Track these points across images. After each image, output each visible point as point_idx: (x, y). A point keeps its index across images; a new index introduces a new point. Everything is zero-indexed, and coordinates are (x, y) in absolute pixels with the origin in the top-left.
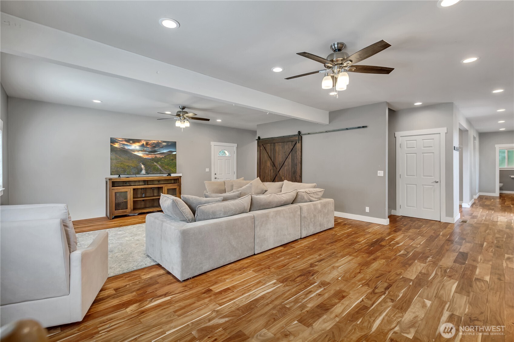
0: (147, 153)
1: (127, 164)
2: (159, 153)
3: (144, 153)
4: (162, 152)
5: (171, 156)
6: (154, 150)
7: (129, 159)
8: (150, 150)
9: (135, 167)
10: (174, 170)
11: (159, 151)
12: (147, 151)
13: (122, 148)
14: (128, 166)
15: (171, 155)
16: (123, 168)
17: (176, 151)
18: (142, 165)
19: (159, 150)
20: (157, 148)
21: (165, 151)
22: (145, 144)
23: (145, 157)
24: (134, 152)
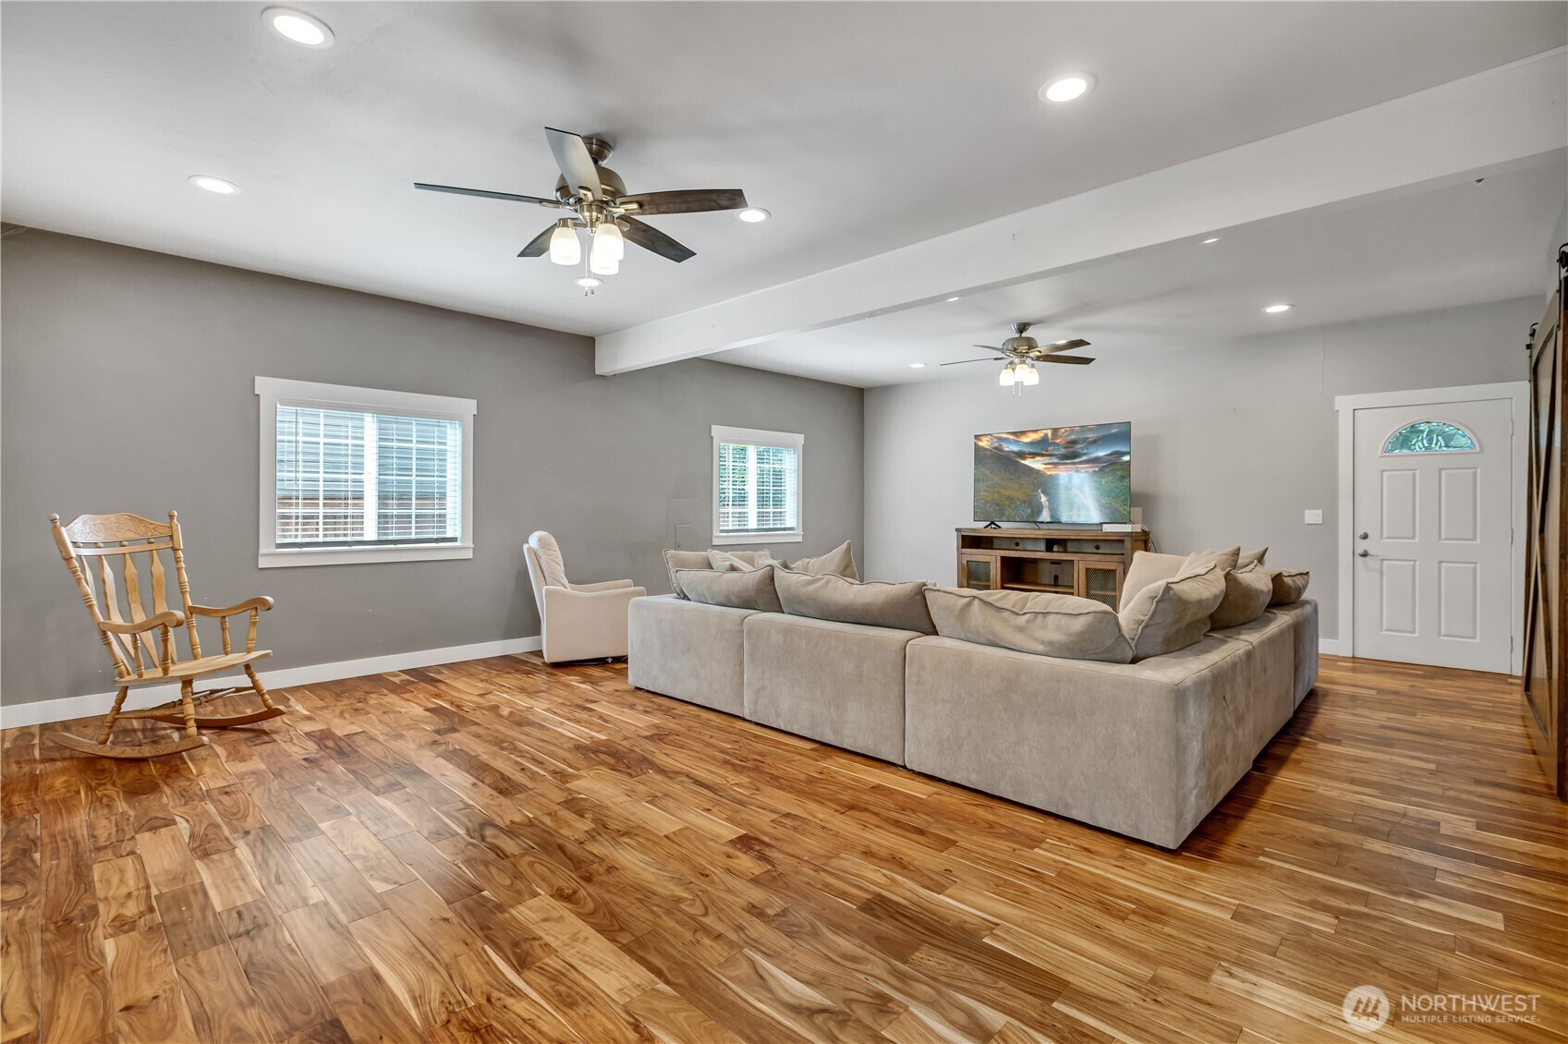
0: (1056, 460)
1: (1007, 493)
2: (1084, 458)
3: (1047, 461)
4: (1093, 455)
5: (1119, 467)
6: (1073, 452)
7: (1011, 479)
8: (1063, 451)
9: (1024, 502)
10: (1125, 510)
11: (1085, 454)
12: (1056, 455)
13: (996, 448)
14: (1009, 497)
15: (1117, 463)
16: (998, 505)
17: (1129, 453)
18: (1042, 495)
19: (1085, 451)
20: (1080, 446)
21: (1101, 453)
22: (1050, 436)
23: (1049, 473)
24: (1024, 459)
